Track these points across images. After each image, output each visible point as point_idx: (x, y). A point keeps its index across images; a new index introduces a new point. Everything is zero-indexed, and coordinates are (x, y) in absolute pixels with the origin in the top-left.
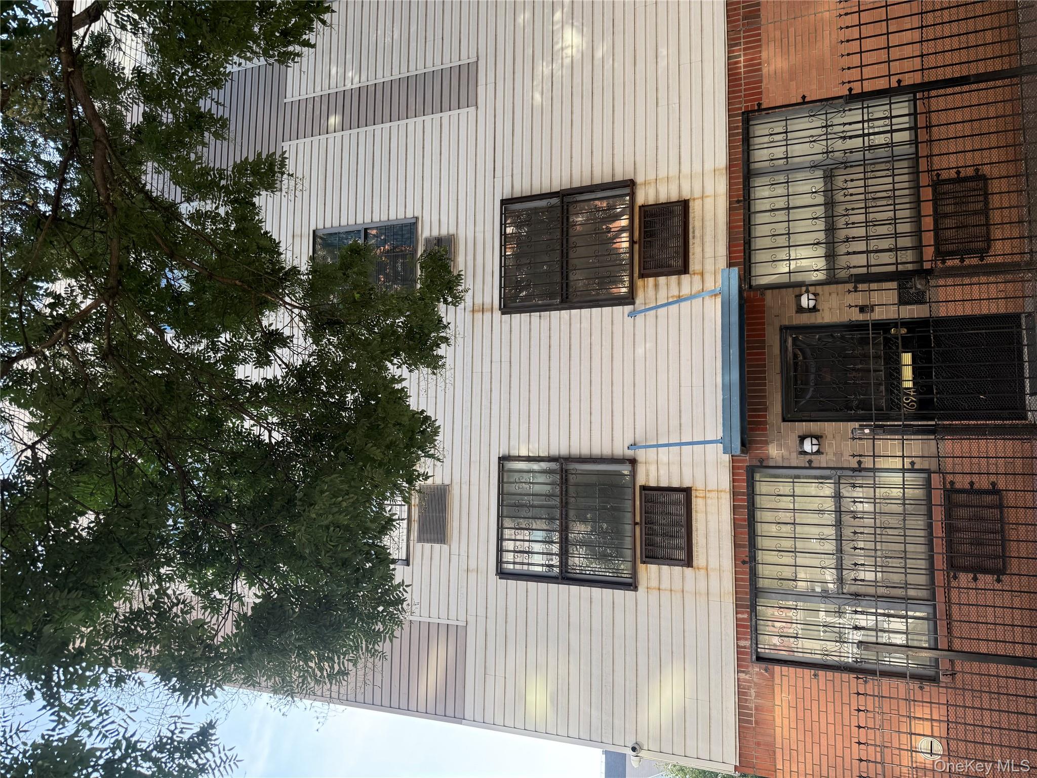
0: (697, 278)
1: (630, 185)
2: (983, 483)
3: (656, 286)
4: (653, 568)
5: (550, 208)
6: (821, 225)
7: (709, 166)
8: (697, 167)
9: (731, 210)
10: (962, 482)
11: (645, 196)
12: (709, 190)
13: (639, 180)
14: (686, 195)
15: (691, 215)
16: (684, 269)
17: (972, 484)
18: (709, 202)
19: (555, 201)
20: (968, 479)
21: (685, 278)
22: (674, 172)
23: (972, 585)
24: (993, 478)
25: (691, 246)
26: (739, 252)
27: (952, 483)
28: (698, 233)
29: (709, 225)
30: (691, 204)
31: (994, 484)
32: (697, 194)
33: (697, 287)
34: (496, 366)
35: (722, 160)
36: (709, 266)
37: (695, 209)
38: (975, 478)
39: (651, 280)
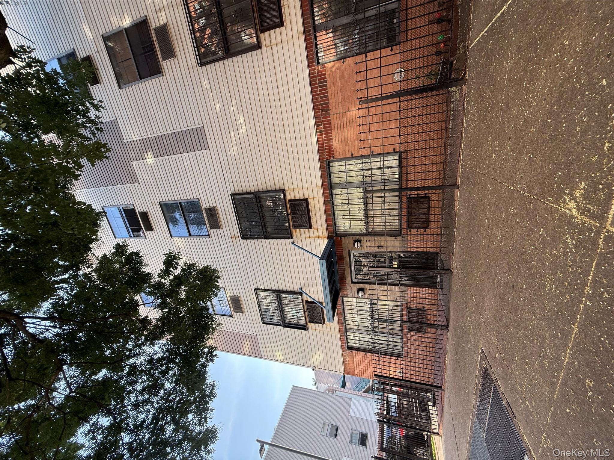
0: (315, 231)
1: (284, 191)
2: (420, 307)
3: (300, 232)
4: (313, 324)
5: (251, 199)
6: (362, 212)
7: (314, 185)
8: (310, 185)
9: (325, 204)
10: (413, 306)
11: (290, 196)
12: (316, 196)
13: (287, 189)
14: (307, 197)
15: (310, 205)
16: (310, 227)
17: (416, 307)
18: (316, 200)
19: (252, 196)
20: (415, 305)
21: (311, 230)
22: (300, 186)
23: (415, 335)
24: (424, 306)
25: (311, 218)
26: (331, 221)
27: (410, 306)
28: (313, 213)
29: (317, 209)
30: (309, 200)
31: (424, 307)
32: (311, 196)
33: (316, 234)
34: (246, 258)
35: (320, 183)
36: (320, 227)
37: (311, 202)
38: (418, 305)
39: (298, 230)
